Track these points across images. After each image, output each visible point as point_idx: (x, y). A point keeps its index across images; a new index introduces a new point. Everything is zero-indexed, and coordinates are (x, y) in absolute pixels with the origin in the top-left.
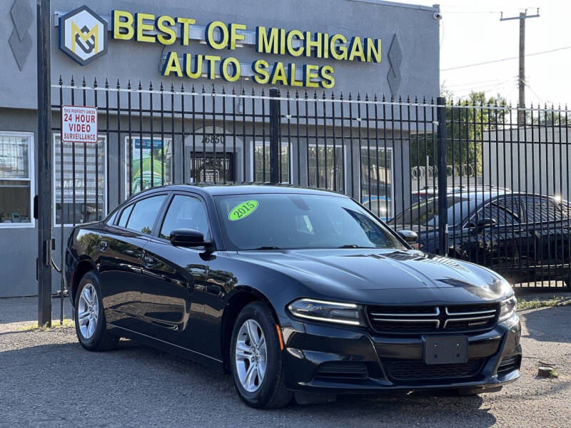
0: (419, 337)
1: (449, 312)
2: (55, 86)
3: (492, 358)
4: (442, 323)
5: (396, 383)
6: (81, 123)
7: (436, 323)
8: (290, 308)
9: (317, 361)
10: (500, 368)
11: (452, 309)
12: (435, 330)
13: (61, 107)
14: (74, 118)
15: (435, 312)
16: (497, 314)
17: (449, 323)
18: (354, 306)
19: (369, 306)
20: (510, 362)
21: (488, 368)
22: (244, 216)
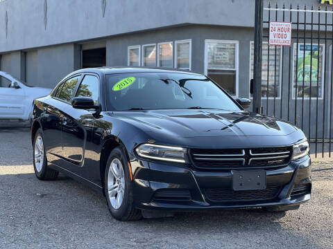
0: (229, 171)
1: (252, 153)
2: (265, 9)
3: (287, 186)
4: (247, 161)
5: (212, 204)
6: (281, 33)
7: (242, 161)
8: (137, 150)
9: (154, 188)
10: (292, 193)
11: (255, 150)
12: (242, 166)
13: (269, 22)
14: (276, 29)
15: (242, 153)
16: (291, 155)
17: (252, 161)
18: (181, 149)
19: (192, 149)
20: (303, 188)
21: (284, 193)
22: (123, 87)
